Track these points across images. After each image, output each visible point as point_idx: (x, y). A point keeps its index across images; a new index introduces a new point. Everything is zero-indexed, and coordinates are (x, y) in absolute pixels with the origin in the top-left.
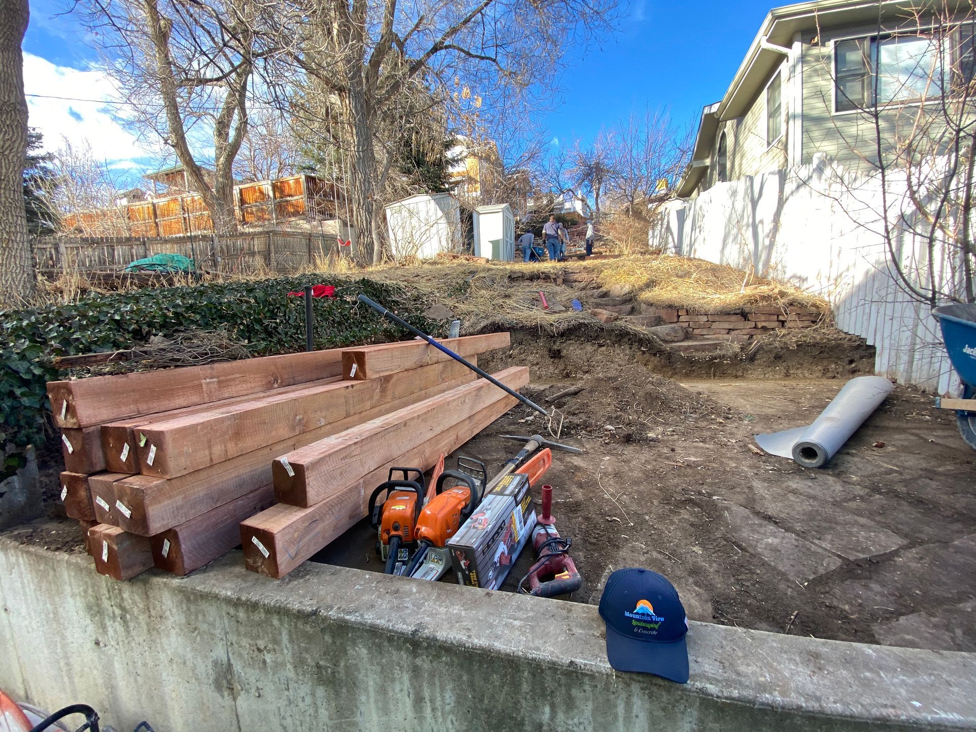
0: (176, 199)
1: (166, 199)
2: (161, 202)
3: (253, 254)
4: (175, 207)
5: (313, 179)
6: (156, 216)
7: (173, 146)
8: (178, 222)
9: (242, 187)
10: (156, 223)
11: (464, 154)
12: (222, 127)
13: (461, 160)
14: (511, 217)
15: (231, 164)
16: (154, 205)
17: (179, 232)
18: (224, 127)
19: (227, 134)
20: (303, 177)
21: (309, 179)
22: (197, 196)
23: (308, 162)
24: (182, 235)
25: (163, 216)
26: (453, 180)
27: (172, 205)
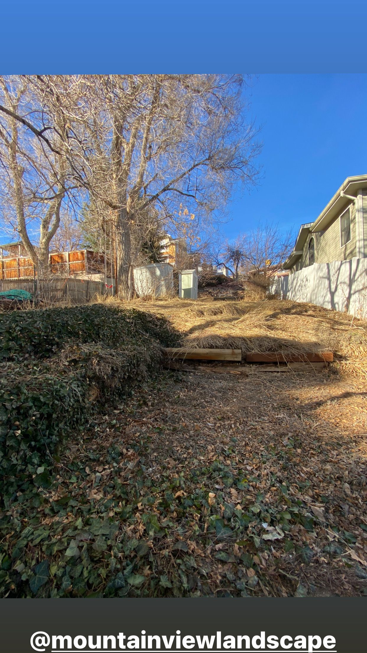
0: (15, 260)
1: (10, 259)
2: (7, 260)
3: (57, 290)
4: (15, 263)
5: (91, 253)
6: (3, 268)
7: (19, 232)
8: (15, 271)
9: (52, 254)
10: (3, 272)
11: (169, 244)
12: (46, 223)
13: (169, 246)
14: (196, 276)
15: (49, 243)
16: (3, 262)
17: (15, 277)
18: (47, 224)
19: (48, 227)
20: (86, 251)
21: (89, 252)
22: (29, 258)
23: (88, 243)
24: (16, 278)
25: (7, 267)
26: (163, 256)
27: (13, 262)
